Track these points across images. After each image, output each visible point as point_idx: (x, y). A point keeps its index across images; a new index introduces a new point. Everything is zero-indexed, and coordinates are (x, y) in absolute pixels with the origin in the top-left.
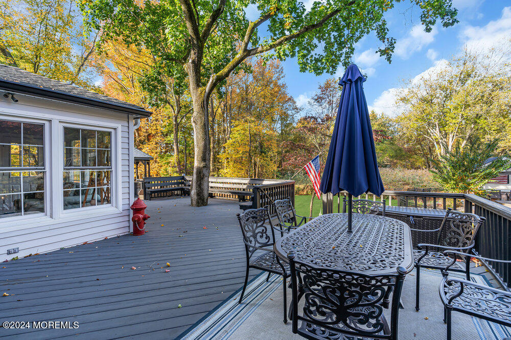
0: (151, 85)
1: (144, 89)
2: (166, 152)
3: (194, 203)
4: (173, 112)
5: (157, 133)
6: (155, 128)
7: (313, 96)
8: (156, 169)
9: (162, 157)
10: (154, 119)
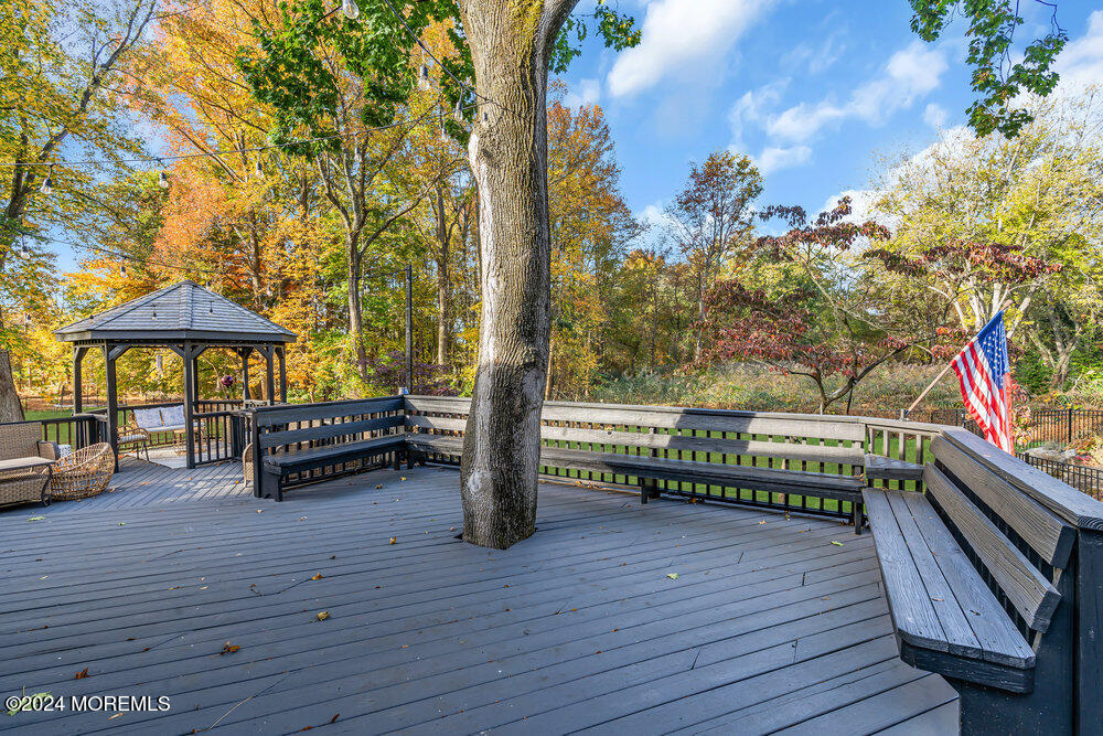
0: (283, 83)
1: (261, 95)
2: (329, 325)
3: (483, 527)
4: (347, 226)
5: (306, 278)
6: (300, 265)
7: (681, 192)
8: (304, 367)
9: (319, 339)
10: (299, 242)
